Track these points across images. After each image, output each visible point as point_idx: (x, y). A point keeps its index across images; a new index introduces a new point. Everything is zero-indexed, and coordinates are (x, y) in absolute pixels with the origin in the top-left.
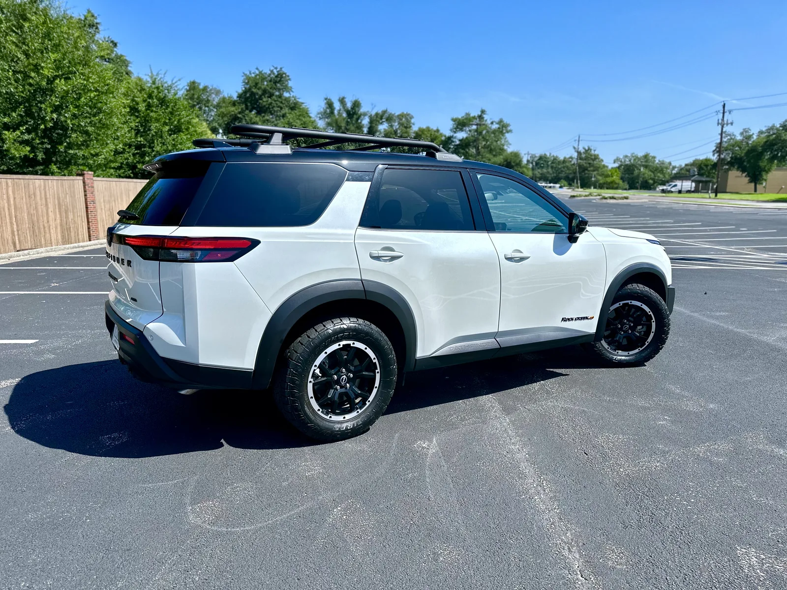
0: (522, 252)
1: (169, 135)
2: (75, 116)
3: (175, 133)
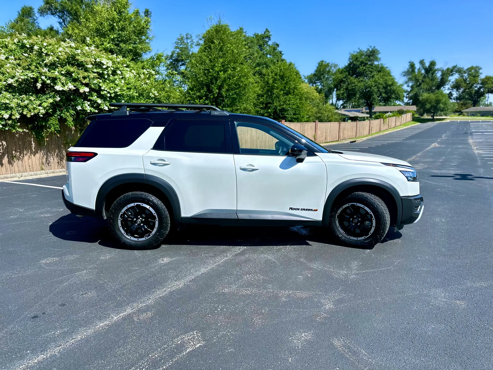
0: (254, 166)
1: (283, 96)
2: (227, 90)
3: (287, 94)
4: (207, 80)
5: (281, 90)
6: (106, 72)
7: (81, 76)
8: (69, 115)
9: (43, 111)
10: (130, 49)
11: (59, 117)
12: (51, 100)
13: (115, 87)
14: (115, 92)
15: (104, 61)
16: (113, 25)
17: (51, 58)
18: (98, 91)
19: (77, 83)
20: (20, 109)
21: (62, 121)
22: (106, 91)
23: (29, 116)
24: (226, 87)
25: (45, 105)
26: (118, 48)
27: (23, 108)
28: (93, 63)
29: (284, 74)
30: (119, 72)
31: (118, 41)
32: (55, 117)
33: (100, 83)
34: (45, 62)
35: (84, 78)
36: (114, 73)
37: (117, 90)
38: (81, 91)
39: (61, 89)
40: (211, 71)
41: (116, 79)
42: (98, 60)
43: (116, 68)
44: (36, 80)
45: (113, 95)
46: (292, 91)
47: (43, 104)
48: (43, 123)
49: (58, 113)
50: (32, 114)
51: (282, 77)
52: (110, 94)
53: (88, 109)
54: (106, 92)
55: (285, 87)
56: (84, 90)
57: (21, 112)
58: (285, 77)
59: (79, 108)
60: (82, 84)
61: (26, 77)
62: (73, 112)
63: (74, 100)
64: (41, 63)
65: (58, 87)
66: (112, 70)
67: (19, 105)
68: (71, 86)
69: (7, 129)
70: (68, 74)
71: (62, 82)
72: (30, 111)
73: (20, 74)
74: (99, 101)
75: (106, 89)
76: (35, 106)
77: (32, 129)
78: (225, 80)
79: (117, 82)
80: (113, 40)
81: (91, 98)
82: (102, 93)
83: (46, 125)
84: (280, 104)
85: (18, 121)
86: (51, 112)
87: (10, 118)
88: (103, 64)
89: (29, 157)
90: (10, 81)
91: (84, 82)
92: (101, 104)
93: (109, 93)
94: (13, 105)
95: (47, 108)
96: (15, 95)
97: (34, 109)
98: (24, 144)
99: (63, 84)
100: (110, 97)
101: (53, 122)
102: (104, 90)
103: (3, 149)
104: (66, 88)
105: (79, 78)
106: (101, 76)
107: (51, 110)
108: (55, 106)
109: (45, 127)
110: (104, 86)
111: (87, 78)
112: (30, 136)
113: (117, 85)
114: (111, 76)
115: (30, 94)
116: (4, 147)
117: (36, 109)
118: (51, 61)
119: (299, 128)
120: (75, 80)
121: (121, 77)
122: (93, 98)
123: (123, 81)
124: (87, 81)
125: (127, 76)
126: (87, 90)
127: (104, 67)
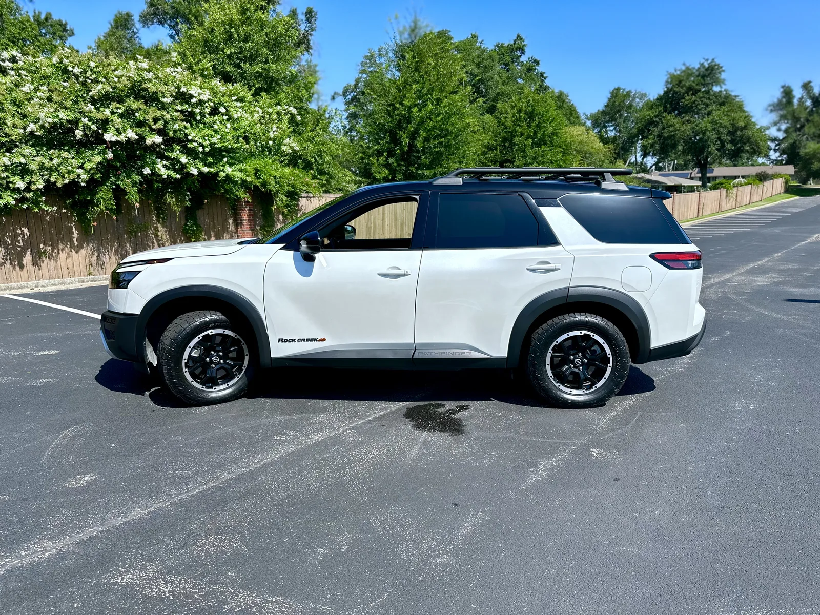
1: (532, 149)
2: (427, 140)
3: (539, 145)
4: (391, 122)
5: (528, 137)
6: (197, 111)
7: (150, 117)
8: (129, 184)
9: (84, 177)
10: (257, 72)
11: (114, 186)
12: (98, 159)
13: (211, 135)
14: (211, 144)
15: (194, 91)
16: (230, 31)
17: (100, 86)
18: (183, 142)
19: (143, 129)
20: (46, 172)
21: (119, 193)
22: (197, 141)
23: (59, 185)
24: (423, 134)
25: (88, 166)
26: (239, 71)
27: (51, 171)
28: (174, 94)
29: (533, 109)
30: (222, 110)
31: (238, 58)
32: (107, 186)
33: (186, 128)
34: (90, 94)
35: (156, 120)
36: (214, 111)
37: (214, 140)
38: (149, 141)
39: (114, 139)
40: (397, 105)
41: (215, 122)
42: (183, 89)
43: (218, 103)
44: (75, 123)
45: (207, 150)
46: (547, 138)
47: (85, 165)
48: (87, 197)
49: (113, 179)
50: (66, 181)
51: (531, 115)
52: (204, 147)
53: (164, 173)
54: (196, 144)
55: (535, 133)
56: (153, 139)
57: (46, 177)
58: (537, 114)
59: (147, 171)
60: (152, 130)
61: (56, 120)
62: (137, 178)
63: (142, 158)
64: (85, 96)
65: (109, 137)
66: (211, 107)
67: (42, 166)
68: (131, 134)
69: (25, 206)
70: (128, 115)
71: (117, 126)
72: (63, 177)
73: (47, 115)
74: (184, 159)
75: (196, 139)
76: (70, 168)
77: (73, 207)
78: (422, 122)
79: (216, 127)
80: (230, 57)
81: (170, 154)
82: (189, 145)
83: (92, 200)
85: (43, 194)
86: (100, 177)
87: (28, 189)
88: (192, 96)
89: (68, 255)
90: (32, 127)
91: (154, 127)
92: (187, 165)
93: (201, 145)
94: (34, 166)
95: (92, 171)
96: (39, 151)
97: (69, 172)
98: (59, 232)
99: (117, 130)
100: (203, 153)
101: (104, 195)
102: (194, 141)
103: (23, 241)
104: (122, 138)
105: (148, 120)
106: (189, 117)
107: (98, 176)
108: (106, 168)
109: (91, 204)
110: (193, 135)
111: (160, 120)
112: (69, 219)
113: (216, 132)
114: (207, 116)
115: (66, 147)
116: (26, 237)
117: (74, 172)
118: (101, 92)
120: (140, 124)
121: (225, 118)
122: (173, 155)
123: (229, 125)
124: (160, 125)
125: (236, 116)
126: (158, 139)
127: (194, 100)
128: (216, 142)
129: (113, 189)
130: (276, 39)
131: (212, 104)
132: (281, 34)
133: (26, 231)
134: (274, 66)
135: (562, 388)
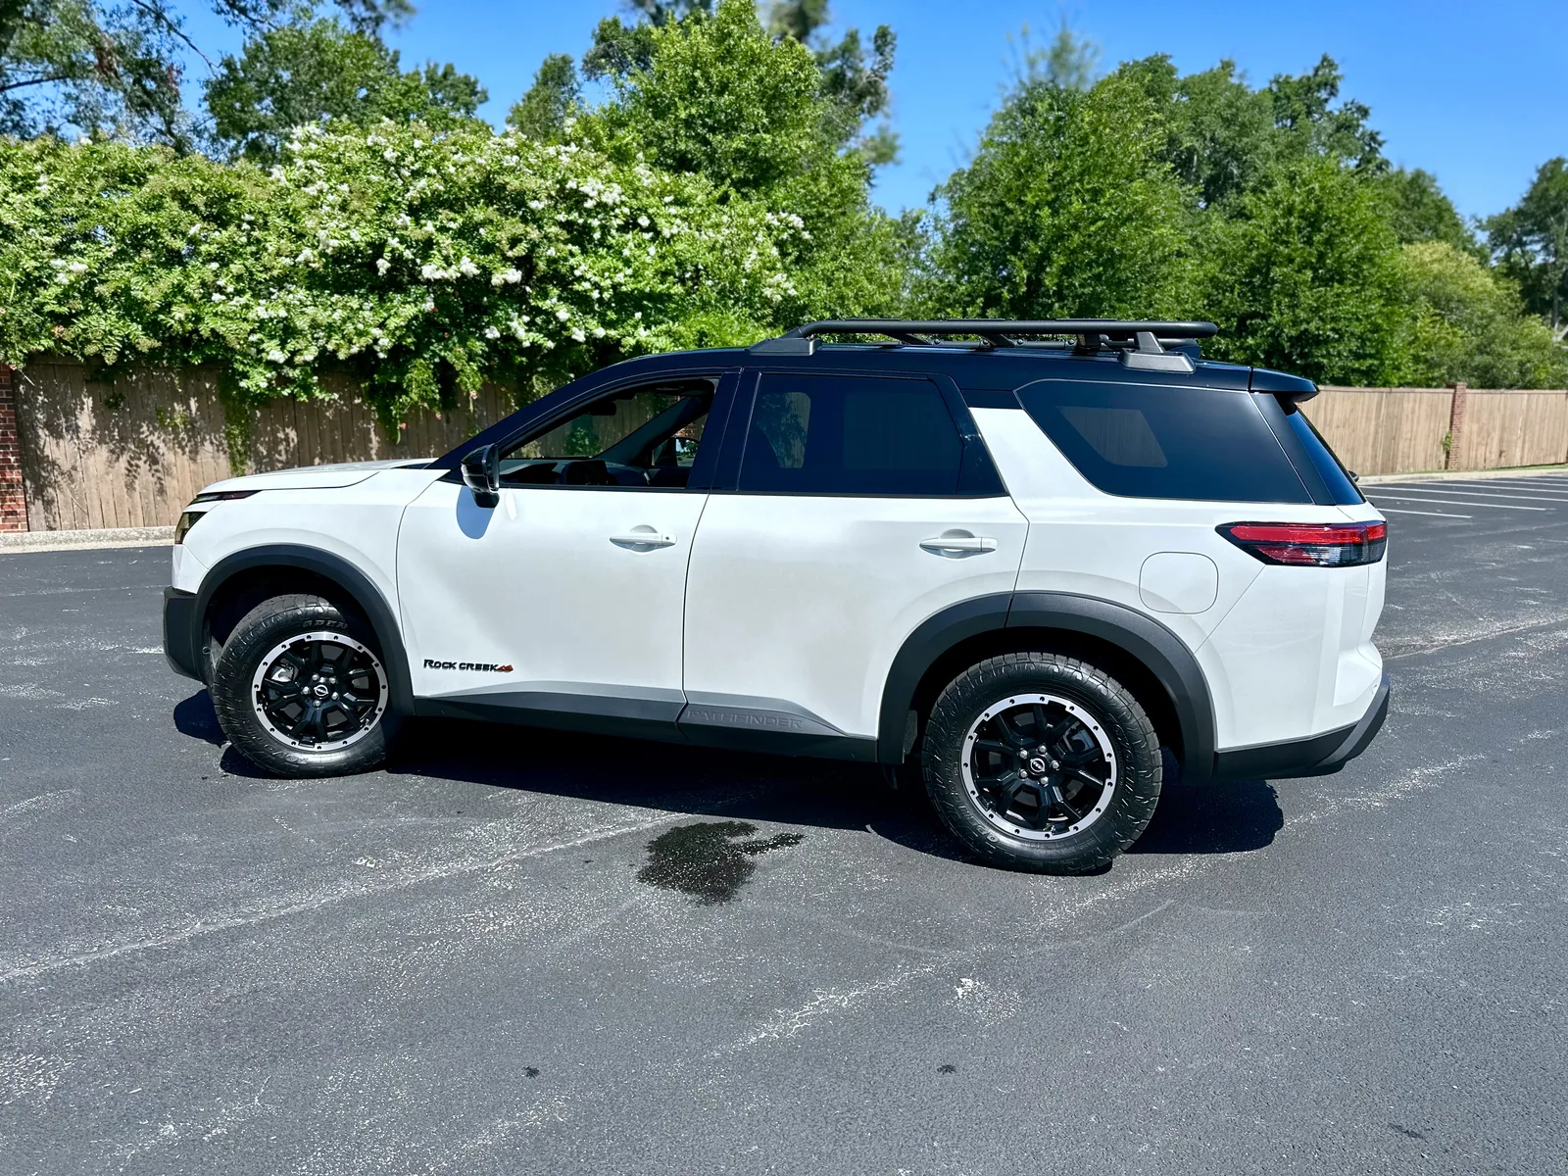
1: (1311, 289)
2: (1067, 271)
3: (1327, 282)
4: (997, 238)
5: (1306, 265)
6: (595, 223)
7: (503, 236)
8: (465, 358)
9: (386, 342)
10: (738, 150)
11: (437, 360)
12: (410, 310)
13: (615, 269)
14: (615, 287)
15: (590, 186)
16: (693, 76)
17: (423, 182)
18: (562, 279)
19: (491, 257)
20: (322, 334)
21: (445, 374)
22: (589, 280)
23: (342, 356)
24: (1059, 260)
25: (392, 323)
26: (704, 148)
27: (331, 331)
28: (553, 193)
29: (1321, 208)
30: (644, 221)
31: (704, 125)
32: (425, 359)
33: (572, 254)
34: (407, 196)
35: (514, 242)
36: (630, 225)
37: (619, 278)
38: (497, 280)
39: (438, 275)
40: (1010, 205)
41: (626, 243)
42: (571, 184)
43: (639, 209)
44: (378, 248)
45: (606, 295)
46: (1347, 268)
47: (388, 322)
48: (391, 378)
49: (436, 347)
50: (355, 349)
51: (1313, 221)
52: (602, 290)
53: (526, 338)
54: (587, 285)
55: (1321, 256)
56: (504, 276)
57: (321, 342)
58: (1327, 218)
59: (493, 333)
60: (506, 259)
61: (346, 242)
62: (478, 347)
63: (489, 310)
64: (400, 199)
65: (430, 271)
66: (625, 215)
67: (315, 325)
68: (468, 267)
69: (286, 392)
70: (467, 232)
71: (444, 252)
72: (350, 342)
73: (333, 233)
74: (563, 313)
75: (588, 276)
76: (360, 326)
77: (372, 394)
78: (1060, 236)
79: (626, 252)
80: (689, 123)
81: (540, 304)
82: (577, 287)
83: (399, 385)
84: (1297, 317)
85: (315, 371)
86: (413, 343)
87: (290, 363)
88: (586, 196)
90: (307, 253)
91: (510, 254)
92: (569, 324)
93: (596, 285)
94: (302, 323)
95: (398, 333)
96: (318, 296)
97: (360, 334)
98: (346, 439)
99: (446, 259)
100: (600, 300)
101: (419, 374)
102: (586, 280)
103: (287, 452)
104: (452, 273)
105: (499, 242)
106: (579, 236)
107: (409, 340)
108: (426, 329)
109: (399, 389)
110: (583, 267)
111: (521, 241)
112: (366, 416)
113: (627, 263)
114: (613, 232)
115: (362, 291)
116: (292, 445)
117: (368, 333)
118: (425, 194)
119: (1374, 406)
120: (488, 248)
121: (647, 236)
122: (546, 305)
123: (652, 250)
124: (520, 250)
125: (666, 233)
126: (514, 275)
127: (589, 204)
128: (622, 281)
129: (435, 364)
130: (777, 86)
131: (626, 211)
132: (786, 75)
133: (293, 434)
134: (768, 138)
135: (998, 820)
